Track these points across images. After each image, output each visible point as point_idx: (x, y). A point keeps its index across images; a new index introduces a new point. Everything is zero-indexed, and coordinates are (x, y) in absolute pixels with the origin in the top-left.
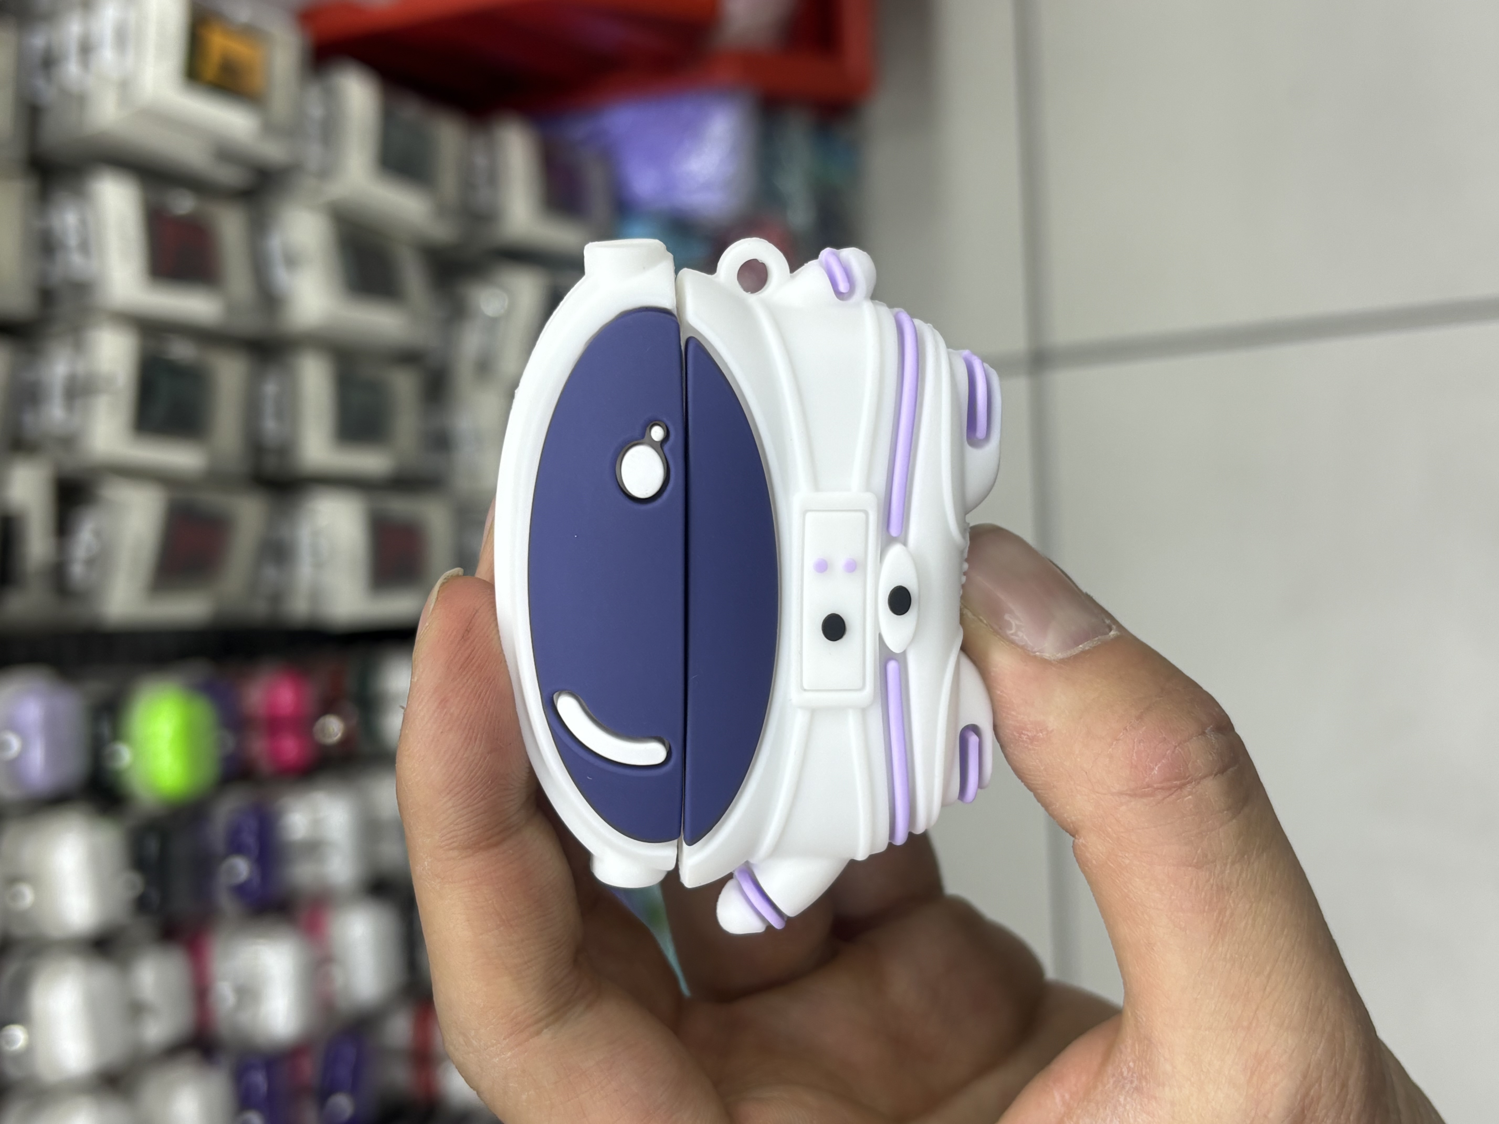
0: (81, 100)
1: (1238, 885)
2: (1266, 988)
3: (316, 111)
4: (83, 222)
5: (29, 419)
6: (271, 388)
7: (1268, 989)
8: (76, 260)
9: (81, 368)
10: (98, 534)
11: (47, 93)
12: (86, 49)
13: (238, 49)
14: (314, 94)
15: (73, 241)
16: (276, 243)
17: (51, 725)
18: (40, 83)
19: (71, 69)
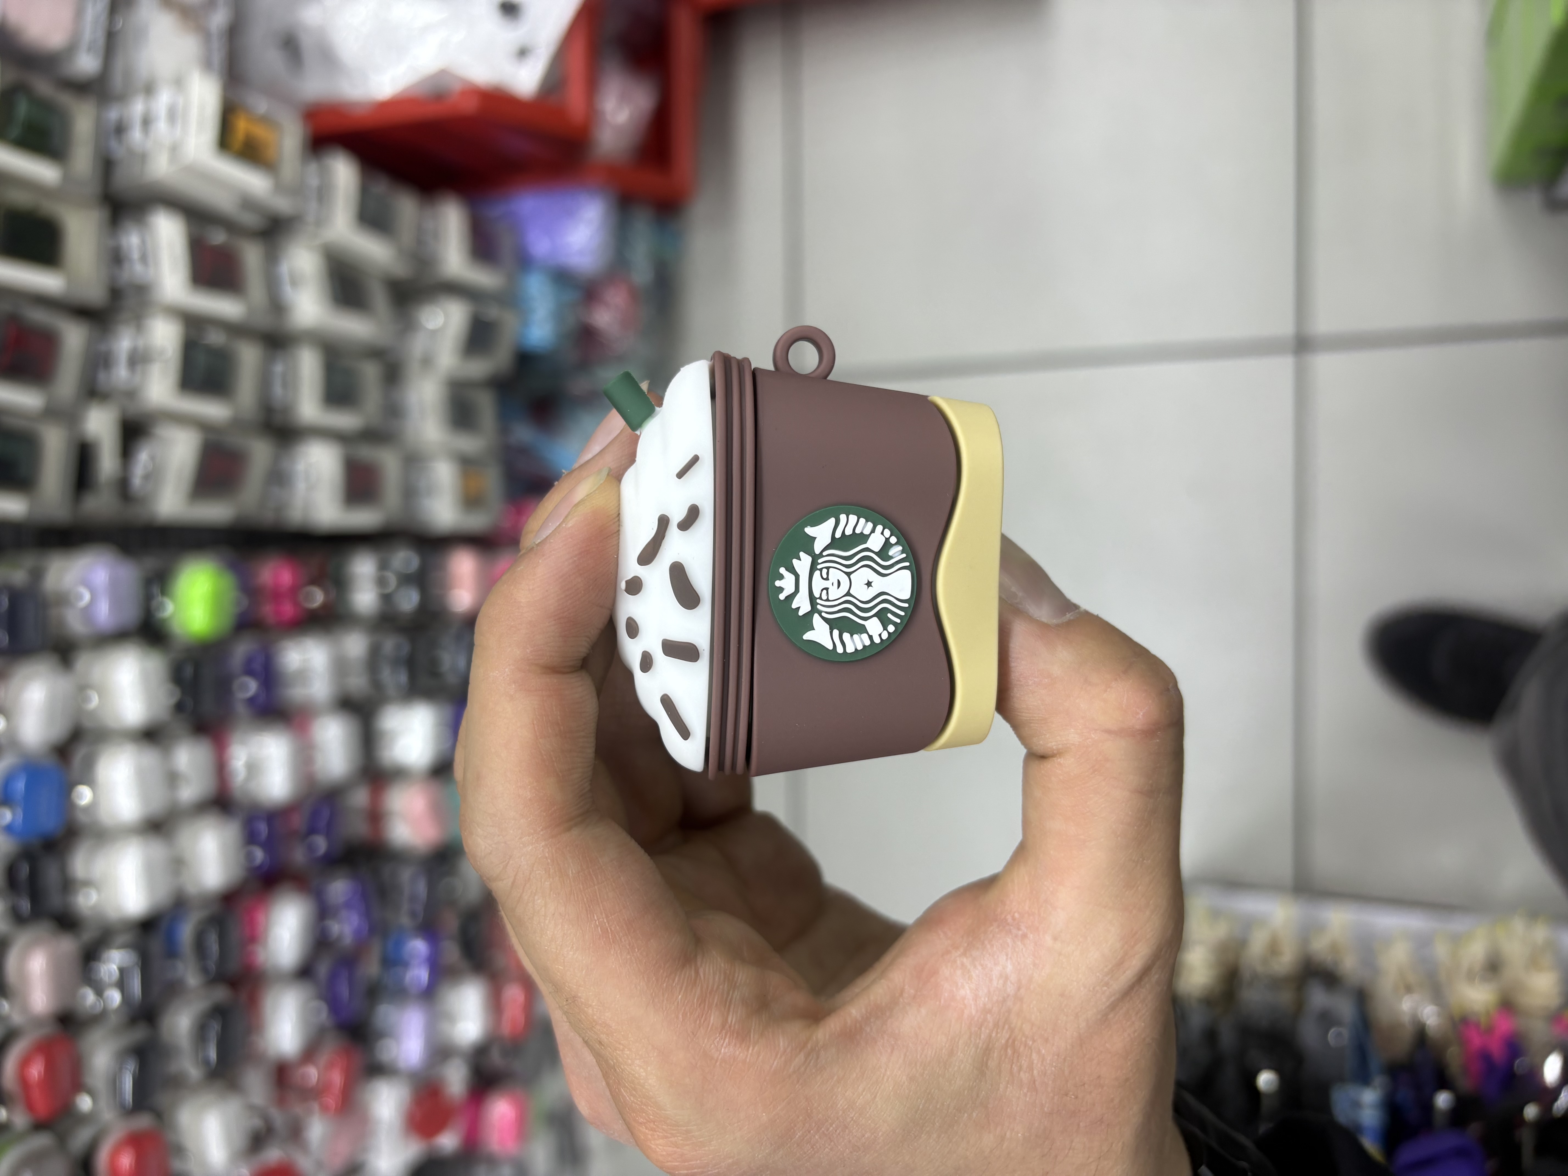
0: (143, 157)
3: (314, 181)
4: (143, 242)
5: (102, 376)
6: (279, 368)
8: (138, 268)
9: (141, 343)
10: (152, 458)
11: (118, 151)
12: (147, 122)
13: (260, 132)
14: (313, 168)
15: (136, 255)
16: (284, 269)
17: (114, 585)
18: (113, 144)
19: (136, 135)
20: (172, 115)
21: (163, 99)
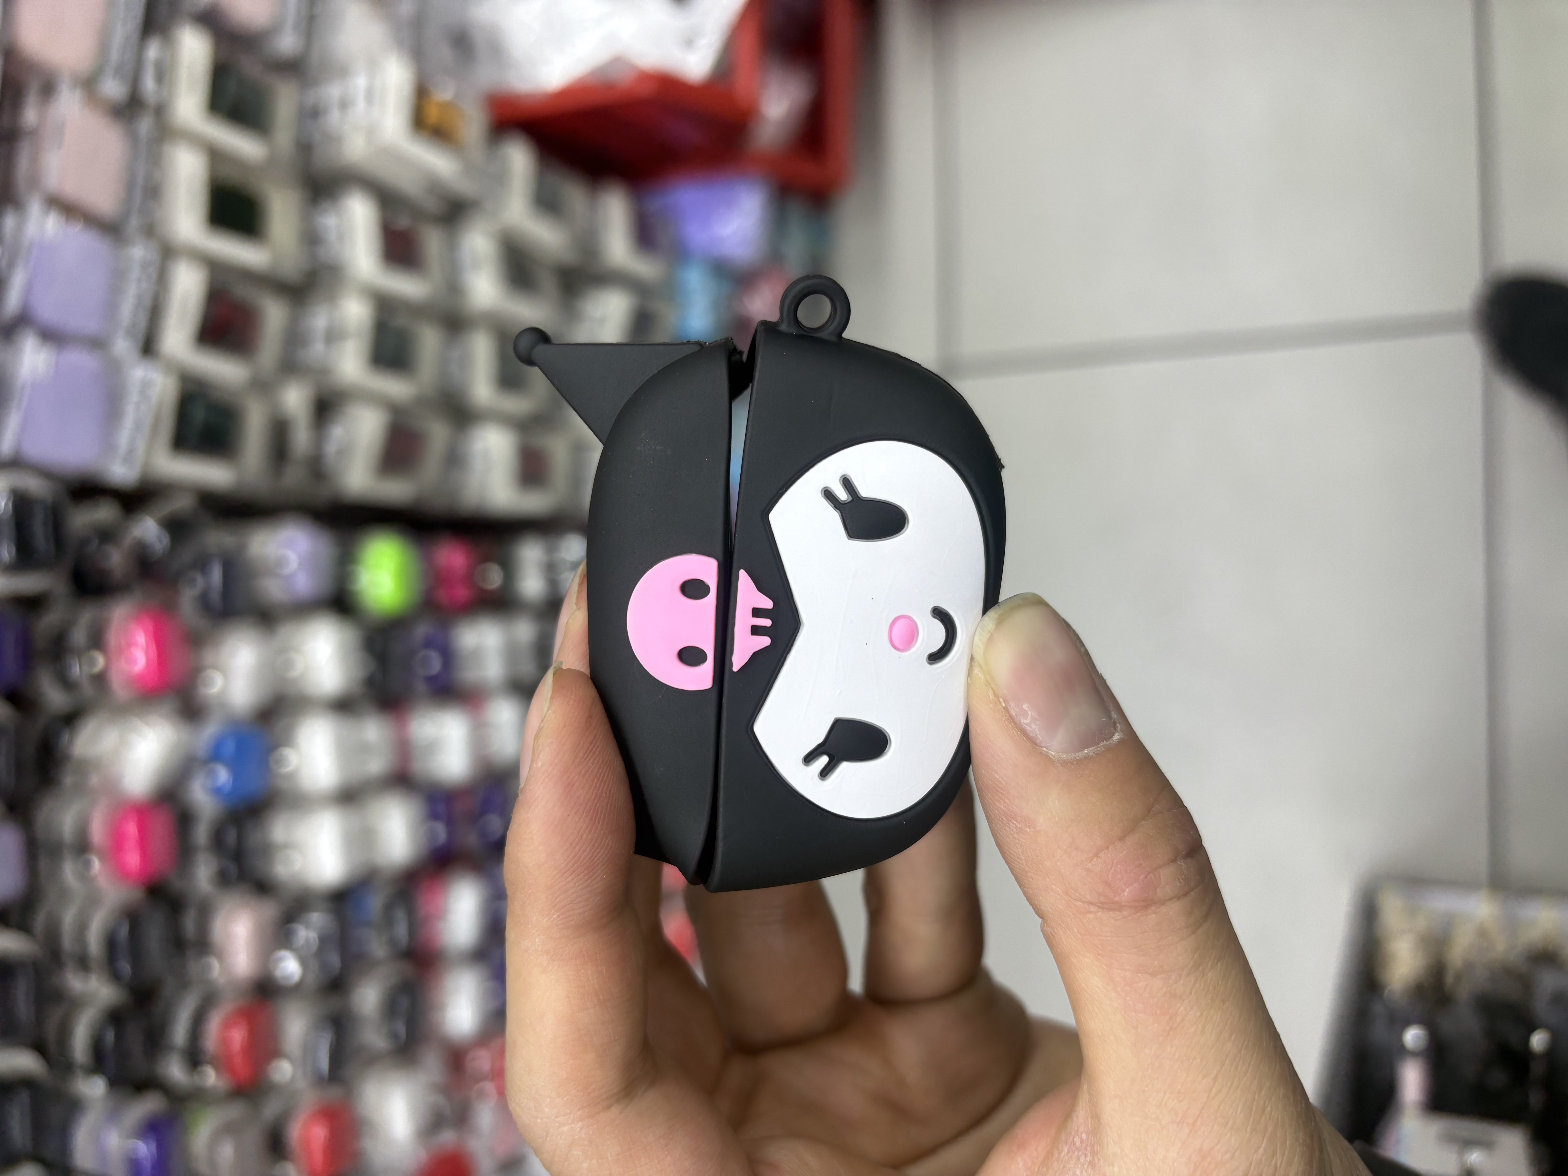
0: (338, 139)
1: (1191, 993)
2: (1212, 1090)
4: (340, 224)
5: (299, 352)
6: (456, 354)
7: (1214, 1090)
8: (334, 247)
9: (335, 320)
10: (347, 433)
11: (315, 134)
19: (334, 118)
20: (370, 95)
21: (360, 82)
